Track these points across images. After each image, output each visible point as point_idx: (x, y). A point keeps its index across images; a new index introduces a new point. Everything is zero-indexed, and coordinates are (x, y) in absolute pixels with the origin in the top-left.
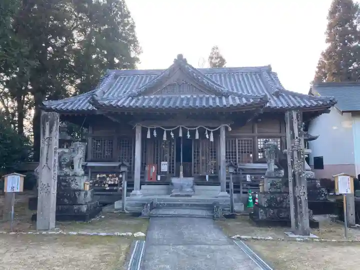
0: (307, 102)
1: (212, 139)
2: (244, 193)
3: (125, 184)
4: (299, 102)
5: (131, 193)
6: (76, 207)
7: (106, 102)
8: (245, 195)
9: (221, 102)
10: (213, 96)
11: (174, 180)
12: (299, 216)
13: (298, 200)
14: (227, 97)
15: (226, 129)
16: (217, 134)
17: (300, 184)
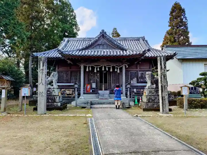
0: (163, 54)
1: (118, 72)
2: (133, 97)
3: (76, 93)
4: (159, 54)
5: (79, 98)
6: (55, 104)
7: (67, 53)
8: (133, 98)
9: (123, 53)
10: (119, 50)
11: (100, 92)
12: (164, 105)
13: (164, 98)
14: (126, 51)
15: (126, 66)
16: (121, 69)
17: (165, 91)
